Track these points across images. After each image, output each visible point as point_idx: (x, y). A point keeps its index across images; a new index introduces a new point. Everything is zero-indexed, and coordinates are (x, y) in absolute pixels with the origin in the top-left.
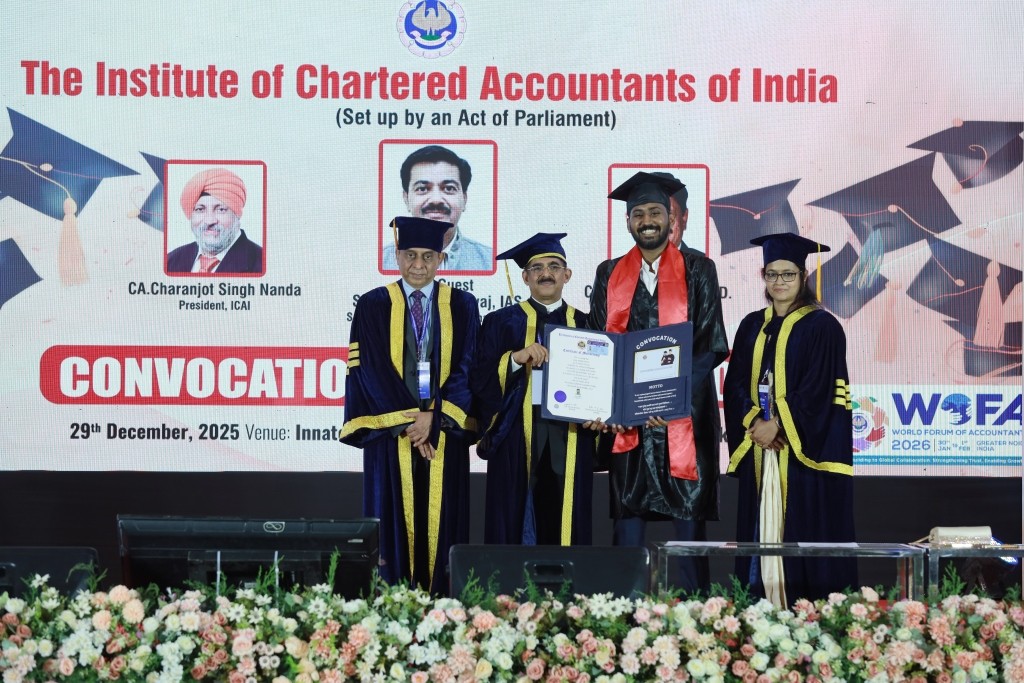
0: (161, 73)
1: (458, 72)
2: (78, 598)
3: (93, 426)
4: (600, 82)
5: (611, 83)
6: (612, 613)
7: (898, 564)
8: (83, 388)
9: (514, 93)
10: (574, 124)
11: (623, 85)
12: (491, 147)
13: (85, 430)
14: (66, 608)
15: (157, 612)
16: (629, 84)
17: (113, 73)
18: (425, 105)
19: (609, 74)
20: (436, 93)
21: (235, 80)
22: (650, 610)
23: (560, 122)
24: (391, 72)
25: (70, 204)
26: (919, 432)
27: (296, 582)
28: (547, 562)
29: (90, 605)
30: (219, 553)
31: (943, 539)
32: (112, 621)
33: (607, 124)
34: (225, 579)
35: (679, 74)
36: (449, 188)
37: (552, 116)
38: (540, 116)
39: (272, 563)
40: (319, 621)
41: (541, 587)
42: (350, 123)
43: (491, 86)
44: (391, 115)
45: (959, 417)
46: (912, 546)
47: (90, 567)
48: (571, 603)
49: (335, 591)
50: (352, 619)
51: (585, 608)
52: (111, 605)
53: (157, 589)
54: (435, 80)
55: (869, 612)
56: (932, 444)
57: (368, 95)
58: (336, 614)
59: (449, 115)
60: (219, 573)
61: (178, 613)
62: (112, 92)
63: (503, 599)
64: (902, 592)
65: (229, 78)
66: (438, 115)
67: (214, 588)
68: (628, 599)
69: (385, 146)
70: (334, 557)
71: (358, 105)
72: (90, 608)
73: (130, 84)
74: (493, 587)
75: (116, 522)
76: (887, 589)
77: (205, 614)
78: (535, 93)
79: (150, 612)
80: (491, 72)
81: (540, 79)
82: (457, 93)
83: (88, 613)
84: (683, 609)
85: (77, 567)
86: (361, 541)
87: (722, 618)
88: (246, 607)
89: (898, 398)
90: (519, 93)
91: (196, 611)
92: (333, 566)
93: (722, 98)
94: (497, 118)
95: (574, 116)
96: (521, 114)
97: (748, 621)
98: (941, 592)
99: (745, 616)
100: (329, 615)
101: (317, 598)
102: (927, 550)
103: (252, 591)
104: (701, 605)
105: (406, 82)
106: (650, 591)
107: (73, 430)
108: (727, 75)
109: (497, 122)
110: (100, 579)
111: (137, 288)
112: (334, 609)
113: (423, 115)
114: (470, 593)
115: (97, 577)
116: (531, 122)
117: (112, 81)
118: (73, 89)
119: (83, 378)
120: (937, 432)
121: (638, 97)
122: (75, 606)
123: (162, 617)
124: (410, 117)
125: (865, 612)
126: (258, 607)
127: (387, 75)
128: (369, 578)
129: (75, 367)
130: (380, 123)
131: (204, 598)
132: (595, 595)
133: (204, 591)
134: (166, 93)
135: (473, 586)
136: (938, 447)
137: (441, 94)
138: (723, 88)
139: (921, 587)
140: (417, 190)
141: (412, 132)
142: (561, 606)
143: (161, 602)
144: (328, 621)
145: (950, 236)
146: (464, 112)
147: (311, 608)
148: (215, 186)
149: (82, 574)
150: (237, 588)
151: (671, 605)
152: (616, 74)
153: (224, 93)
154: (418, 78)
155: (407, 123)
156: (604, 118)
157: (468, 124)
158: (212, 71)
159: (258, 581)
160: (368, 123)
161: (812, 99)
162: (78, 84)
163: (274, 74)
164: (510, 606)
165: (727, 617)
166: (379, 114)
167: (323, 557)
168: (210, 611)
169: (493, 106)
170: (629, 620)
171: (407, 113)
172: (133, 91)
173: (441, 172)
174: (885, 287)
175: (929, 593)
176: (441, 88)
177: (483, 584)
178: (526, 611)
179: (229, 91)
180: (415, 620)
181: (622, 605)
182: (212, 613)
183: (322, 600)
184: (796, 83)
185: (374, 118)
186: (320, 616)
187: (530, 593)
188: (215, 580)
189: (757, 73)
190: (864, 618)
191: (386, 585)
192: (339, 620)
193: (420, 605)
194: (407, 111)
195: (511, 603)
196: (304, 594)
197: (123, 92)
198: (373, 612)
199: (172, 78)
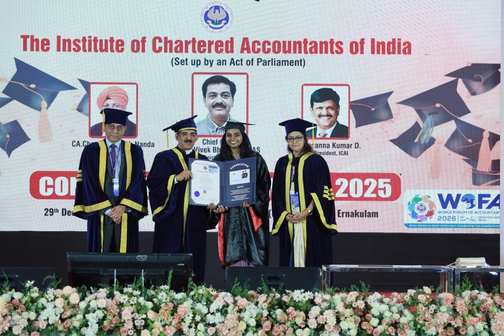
0: (88, 40)
1: (230, 40)
2: (48, 292)
3: (55, 210)
4: (297, 45)
5: (303, 45)
6: (303, 299)
7: (441, 275)
8: (50, 191)
9: (256, 50)
10: (285, 65)
11: (309, 46)
12: (246, 76)
13: (51, 212)
14: (42, 297)
15: (86, 298)
16: (311, 46)
17: (64, 41)
18: (214, 56)
19: (302, 40)
20: (219, 50)
21: (123, 44)
22: (322, 298)
23: (279, 64)
24: (197, 40)
25: (44, 104)
26: (450, 212)
27: (152, 284)
28: (272, 275)
29: (54, 295)
30: (115, 270)
31: (462, 263)
32: (64, 303)
33: (301, 65)
34: (118, 283)
35: (335, 41)
36: (225, 96)
37: (275, 61)
38: (269, 61)
39: (141, 275)
40: (163, 303)
41: (269, 286)
42: (178, 64)
43: (245, 47)
44: (197, 61)
45: (470, 205)
46: (447, 267)
47: (54, 277)
48: (284, 294)
49: (171, 289)
50: (179, 302)
51: (291, 296)
52: (64, 295)
53: (86, 288)
54: (219, 44)
55: (427, 298)
56: (457, 218)
57: (187, 51)
58: (171, 299)
59: (225, 61)
60: (115, 280)
61: (96, 299)
62: (64, 50)
63: (251, 292)
64: (442, 289)
65: (120, 43)
66: (220, 60)
67: (113, 287)
68: (311, 293)
69: (195, 75)
70: (171, 272)
71: (182, 56)
72: (54, 297)
73: (73, 46)
74: (246, 287)
75: (66, 255)
76: (435, 287)
77: (109, 300)
78: (266, 50)
79: (82, 299)
80: (245, 40)
81: (269, 43)
82: (229, 50)
83: (53, 299)
84: (338, 297)
85: (48, 277)
86: (183, 265)
87: (356, 301)
88: (128, 296)
89: (440, 196)
90: (259, 50)
91: (104, 298)
92: (170, 277)
93: (356, 52)
94: (248, 62)
95: (285, 61)
96: (260, 60)
97: (369, 303)
98: (461, 289)
99: (367, 300)
100: (168, 300)
101: (162, 292)
102: (455, 269)
103: (131, 288)
104: (346, 295)
105: (204, 45)
106: (322, 289)
107: (45, 212)
108: (358, 41)
109: (248, 64)
110: (58, 283)
111: (76, 144)
112: (170, 297)
113: (213, 60)
114: (236, 289)
115: (57, 282)
116: (265, 64)
117: (64, 45)
118: (45, 48)
119: (50, 186)
120: (459, 212)
121: (316, 52)
122: (46, 296)
123: (88, 301)
124: (206, 62)
125: (425, 299)
126: (134, 296)
127: (196, 42)
128: (187, 282)
129: (46, 181)
130: (192, 64)
131: (108, 292)
132: (295, 291)
133: (108, 289)
134: (90, 50)
135: (237, 286)
136: (459, 219)
137: (222, 50)
138: (357, 47)
139: (452, 287)
140: (210, 96)
141: (208, 69)
142: (279, 296)
143: (87, 294)
144: (168, 303)
145: (465, 119)
146: (232, 59)
147: (160, 297)
148: (113, 95)
149: (50, 281)
150: (124, 287)
151: (332, 295)
152: (305, 41)
153: (118, 50)
154: (210, 43)
155: (205, 64)
156: (300, 62)
157: (234, 65)
158: (112, 39)
159: (134, 284)
160: (187, 64)
161: (399, 53)
162: (48, 46)
163: (142, 41)
164: (255, 296)
165: (359, 301)
166: (192, 60)
167: (165, 273)
168: (111, 298)
169: (246, 56)
170: (312, 302)
171: (205, 60)
172: (74, 49)
173: (221, 88)
174: (434, 143)
175: (456, 289)
176: (222, 48)
177: (242, 285)
178: (262, 298)
179: (120, 49)
180: (209, 302)
181: (309, 295)
182: (112, 299)
183: (165, 293)
184: (391, 45)
185: (189, 62)
186: (163, 301)
187: (264, 289)
188: (114, 284)
189: (373, 40)
190: (424, 301)
191: (195, 286)
192: (173, 303)
193: (212, 295)
194: (205, 59)
195: (255, 294)
196: (156, 290)
197: (69, 50)
198: (189, 298)
199: (93, 43)
